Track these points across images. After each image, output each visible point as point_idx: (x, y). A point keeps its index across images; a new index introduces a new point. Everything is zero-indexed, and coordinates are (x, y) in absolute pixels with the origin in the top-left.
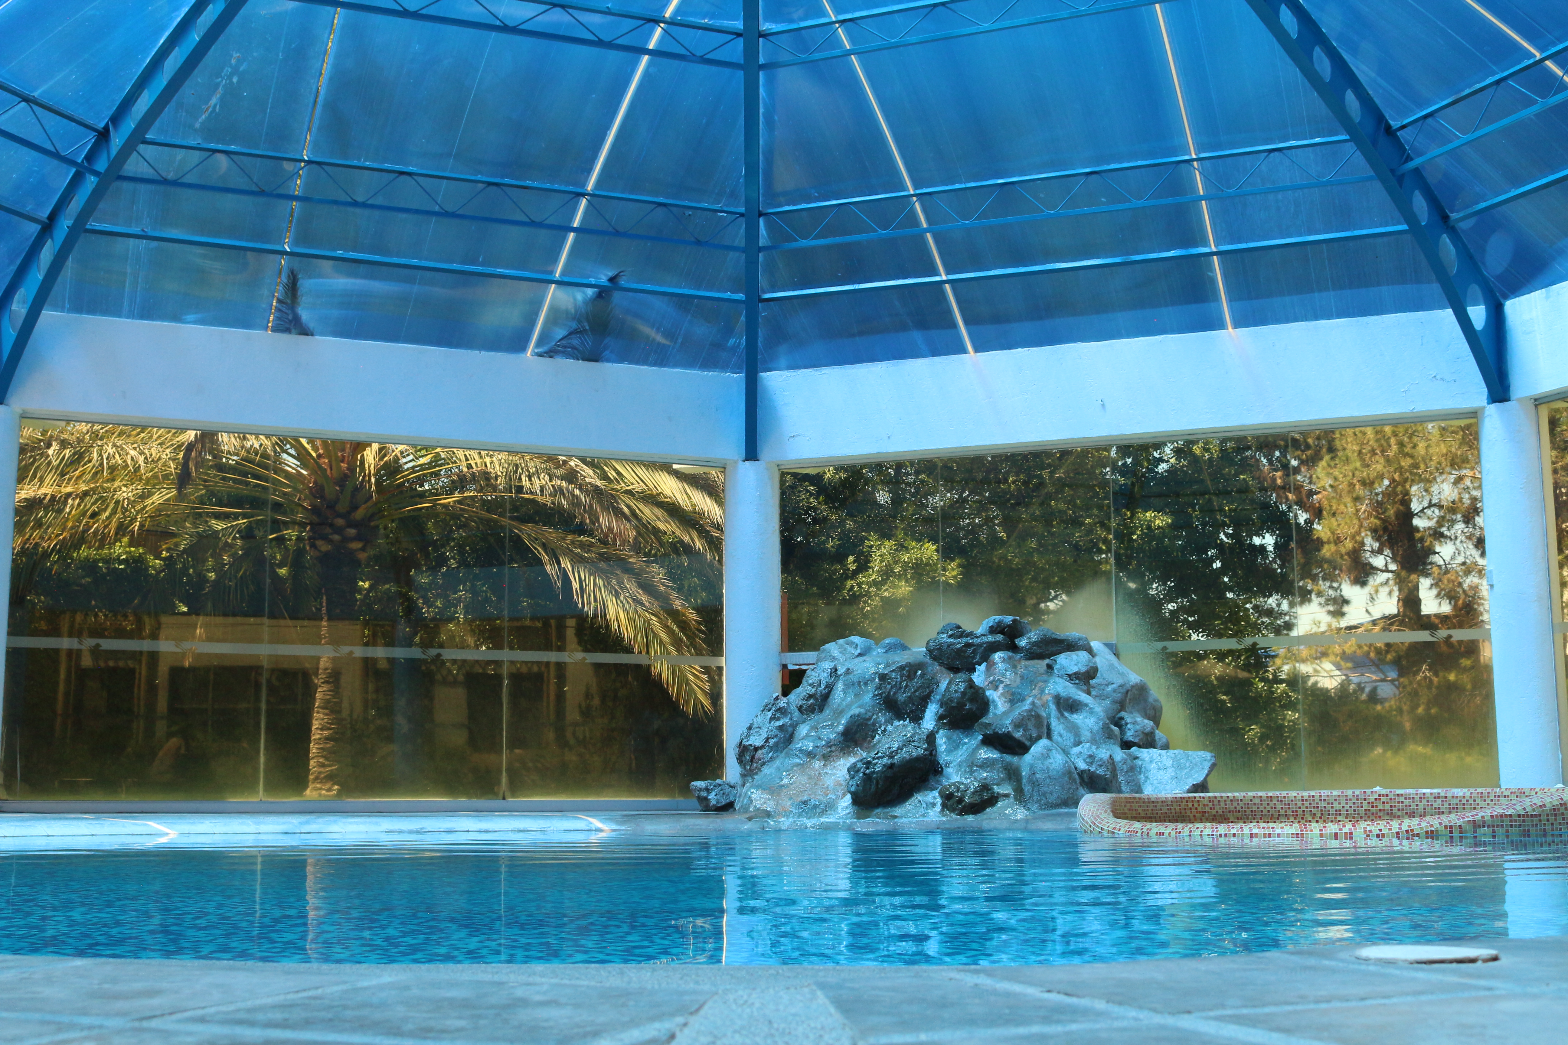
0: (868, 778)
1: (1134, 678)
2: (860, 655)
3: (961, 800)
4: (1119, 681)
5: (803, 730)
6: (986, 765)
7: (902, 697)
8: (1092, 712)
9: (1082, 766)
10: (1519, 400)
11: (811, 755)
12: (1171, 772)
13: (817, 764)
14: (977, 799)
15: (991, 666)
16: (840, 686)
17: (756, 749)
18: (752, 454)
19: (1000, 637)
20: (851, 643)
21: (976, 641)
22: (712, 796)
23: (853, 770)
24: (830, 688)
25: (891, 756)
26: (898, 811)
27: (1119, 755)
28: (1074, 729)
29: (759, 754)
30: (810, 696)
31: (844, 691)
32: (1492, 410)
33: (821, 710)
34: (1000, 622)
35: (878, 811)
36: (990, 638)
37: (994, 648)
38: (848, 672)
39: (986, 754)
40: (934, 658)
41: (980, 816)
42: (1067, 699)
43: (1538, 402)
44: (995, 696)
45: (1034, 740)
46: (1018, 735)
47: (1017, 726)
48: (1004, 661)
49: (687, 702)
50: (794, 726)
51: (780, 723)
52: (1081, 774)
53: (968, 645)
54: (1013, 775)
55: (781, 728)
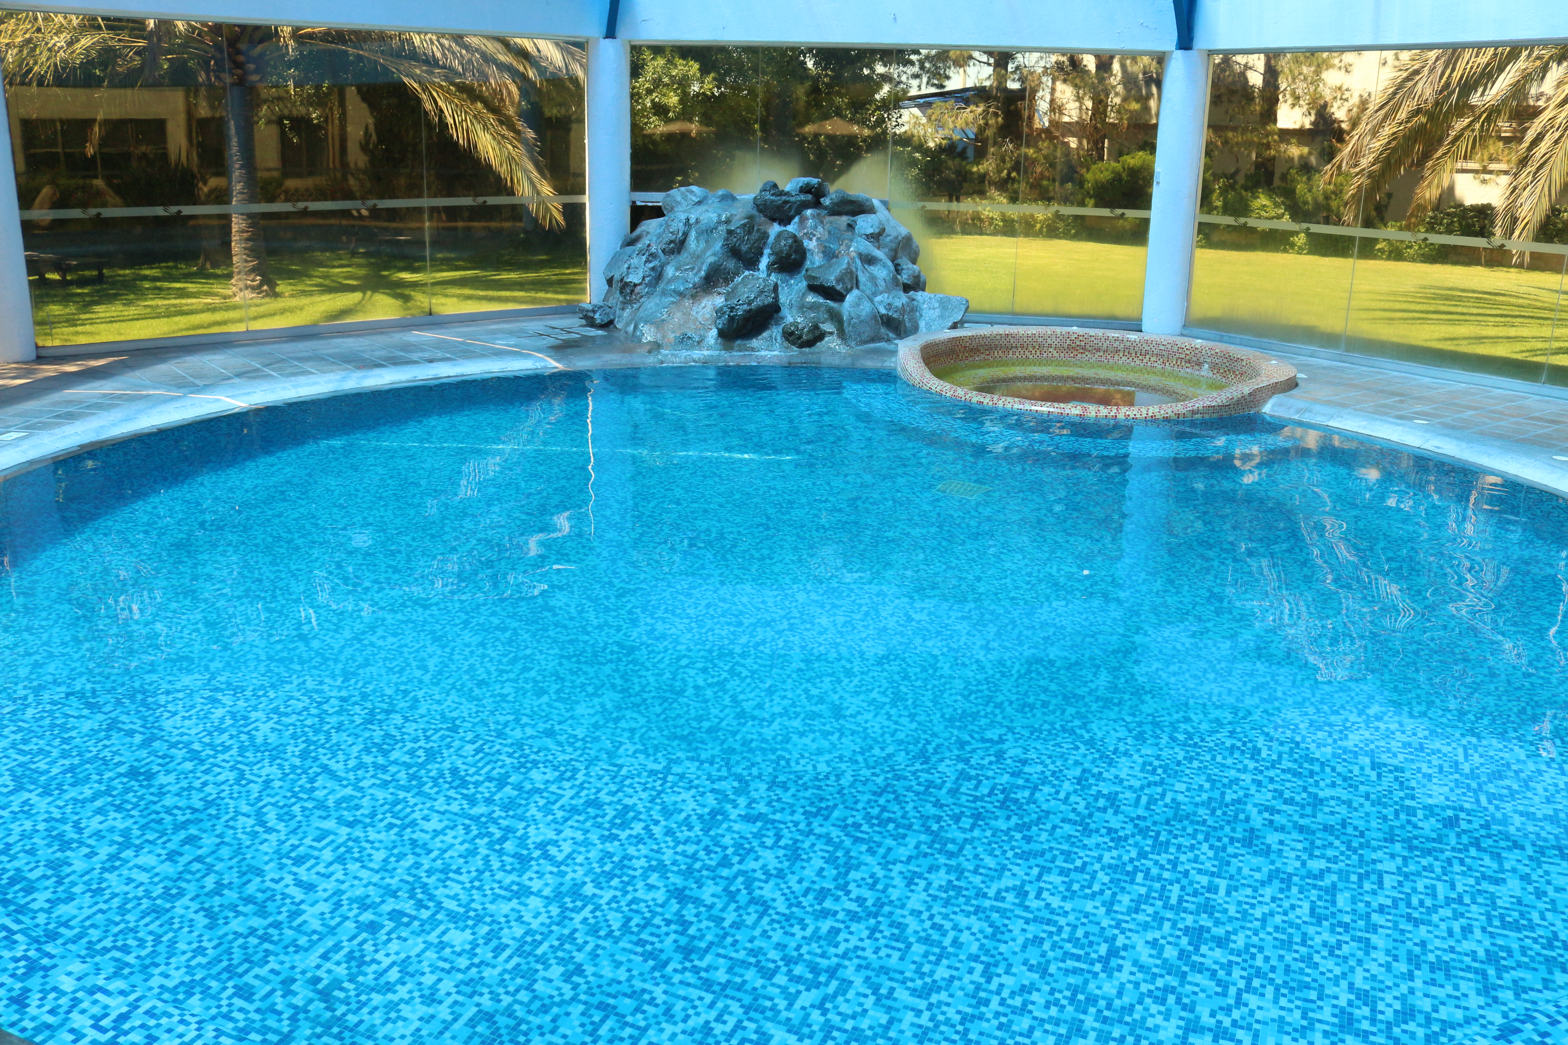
0: (731, 319)
1: (903, 231)
2: (699, 203)
3: (800, 337)
4: (894, 234)
5: (670, 271)
6: (813, 307)
7: (744, 248)
8: (885, 266)
9: (883, 311)
10: (1199, 50)
11: (681, 295)
12: (938, 312)
13: (687, 303)
14: (811, 336)
15: (803, 221)
16: (693, 234)
17: (635, 285)
18: (611, 33)
19: (809, 197)
20: (692, 192)
21: (793, 199)
22: (597, 316)
23: (719, 312)
24: (686, 235)
25: (749, 304)
26: (754, 343)
27: (901, 298)
28: (873, 279)
29: (638, 289)
30: (671, 242)
31: (697, 239)
32: (1179, 54)
33: (679, 252)
34: (808, 184)
35: (738, 342)
36: (802, 197)
37: (805, 205)
38: (697, 221)
39: (811, 298)
40: (760, 211)
41: (813, 349)
42: (867, 255)
43: (1211, 53)
44: (811, 246)
45: (849, 291)
46: (839, 287)
47: (839, 280)
48: (813, 217)
49: (544, 218)
50: (663, 266)
51: (651, 265)
52: (882, 316)
53: (786, 202)
54: (835, 317)
55: (653, 269)
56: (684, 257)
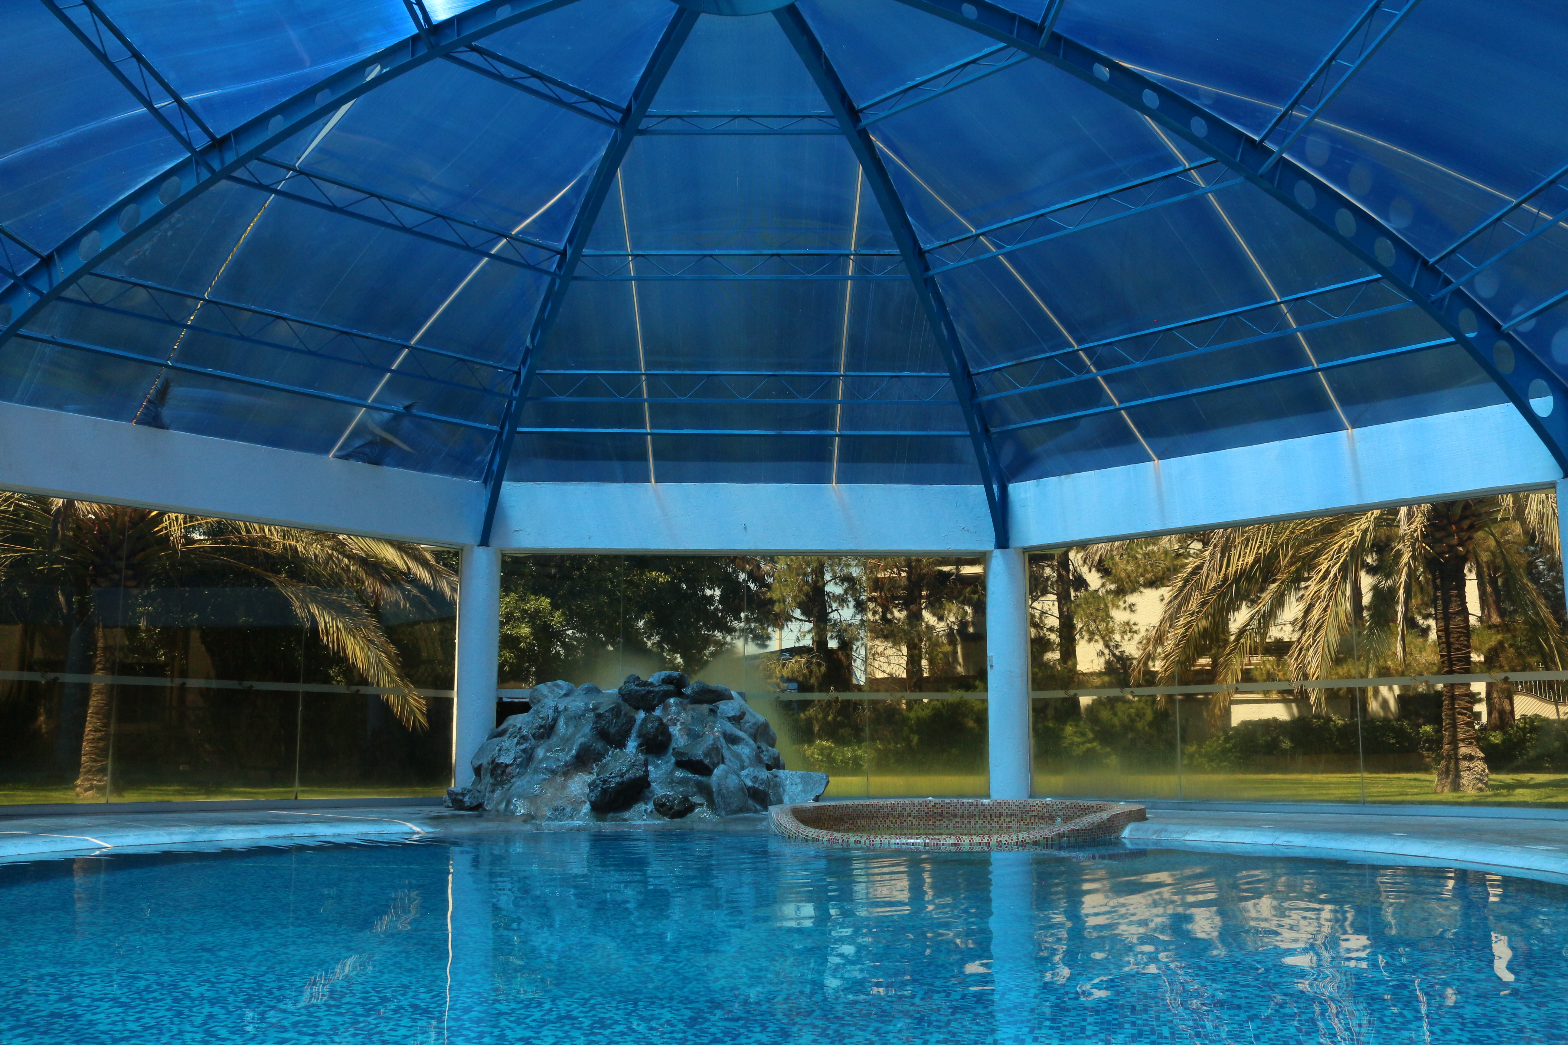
0: (604, 791)
1: (761, 718)
2: (566, 695)
3: (671, 808)
4: (753, 721)
5: (540, 753)
6: (683, 782)
7: (613, 730)
8: (747, 744)
9: (749, 783)
10: (1015, 548)
11: (553, 772)
12: (800, 787)
13: (560, 779)
14: (681, 808)
15: (666, 708)
16: (562, 719)
17: (507, 766)
18: (485, 541)
19: (671, 687)
20: (558, 686)
21: (656, 689)
22: (466, 799)
23: (592, 785)
24: (555, 720)
25: (622, 776)
26: (627, 815)
27: (764, 774)
28: (738, 756)
29: (509, 769)
30: (541, 727)
31: (566, 724)
32: (997, 553)
33: (549, 737)
34: (669, 676)
35: (611, 815)
36: (665, 687)
37: (668, 695)
38: (566, 709)
39: (679, 774)
40: (625, 700)
41: (684, 820)
42: (731, 735)
43: (1025, 550)
44: (675, 730)
45: (716, 765)
46: (707, 761)
47: (706, 755)
48: (676, 704)
49: (408, 720)
50: (533, 749)
51: (523, 747)
52: (749, 789)
53: (649, 692)
54: (705, 791)
55: (524, 751)
56: (554, 740)
